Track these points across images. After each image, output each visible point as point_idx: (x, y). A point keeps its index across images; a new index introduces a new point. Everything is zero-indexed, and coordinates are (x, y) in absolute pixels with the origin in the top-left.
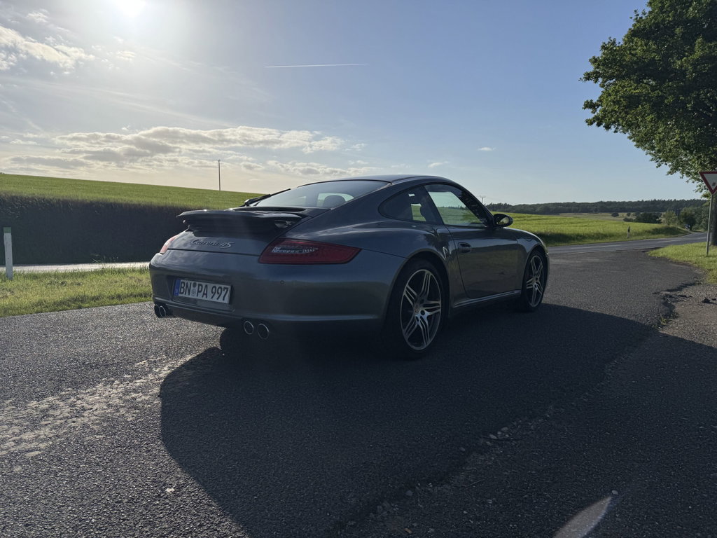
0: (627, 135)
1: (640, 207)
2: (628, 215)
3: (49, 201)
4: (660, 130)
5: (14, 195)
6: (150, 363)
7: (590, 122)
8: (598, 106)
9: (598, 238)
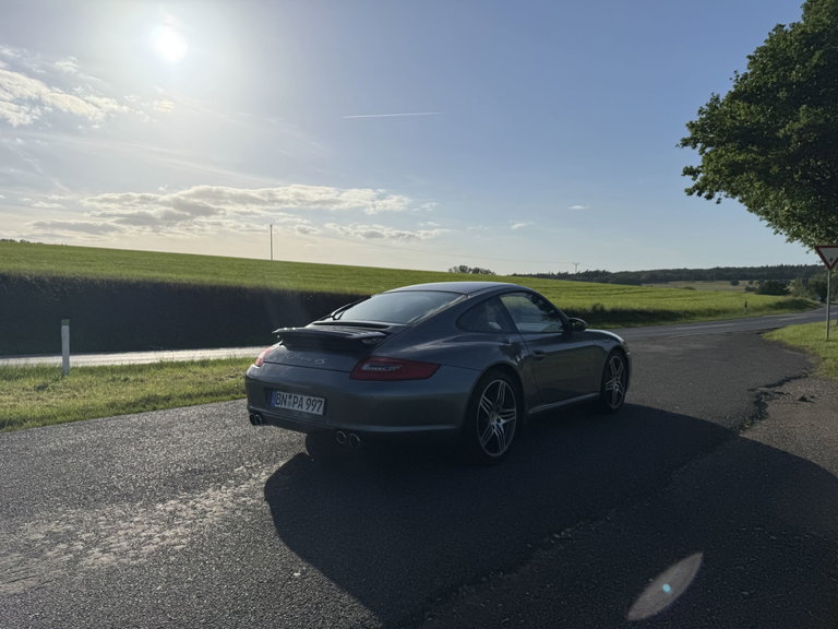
0: (737, 198)
1: (765, 273)
2: (751, 283)
3: (92, 282)
4: (771, 197)
5: (55, 275)
6: (247, 468)
7: (690, 192)
8: (699, 172)
9: (710, 315)
